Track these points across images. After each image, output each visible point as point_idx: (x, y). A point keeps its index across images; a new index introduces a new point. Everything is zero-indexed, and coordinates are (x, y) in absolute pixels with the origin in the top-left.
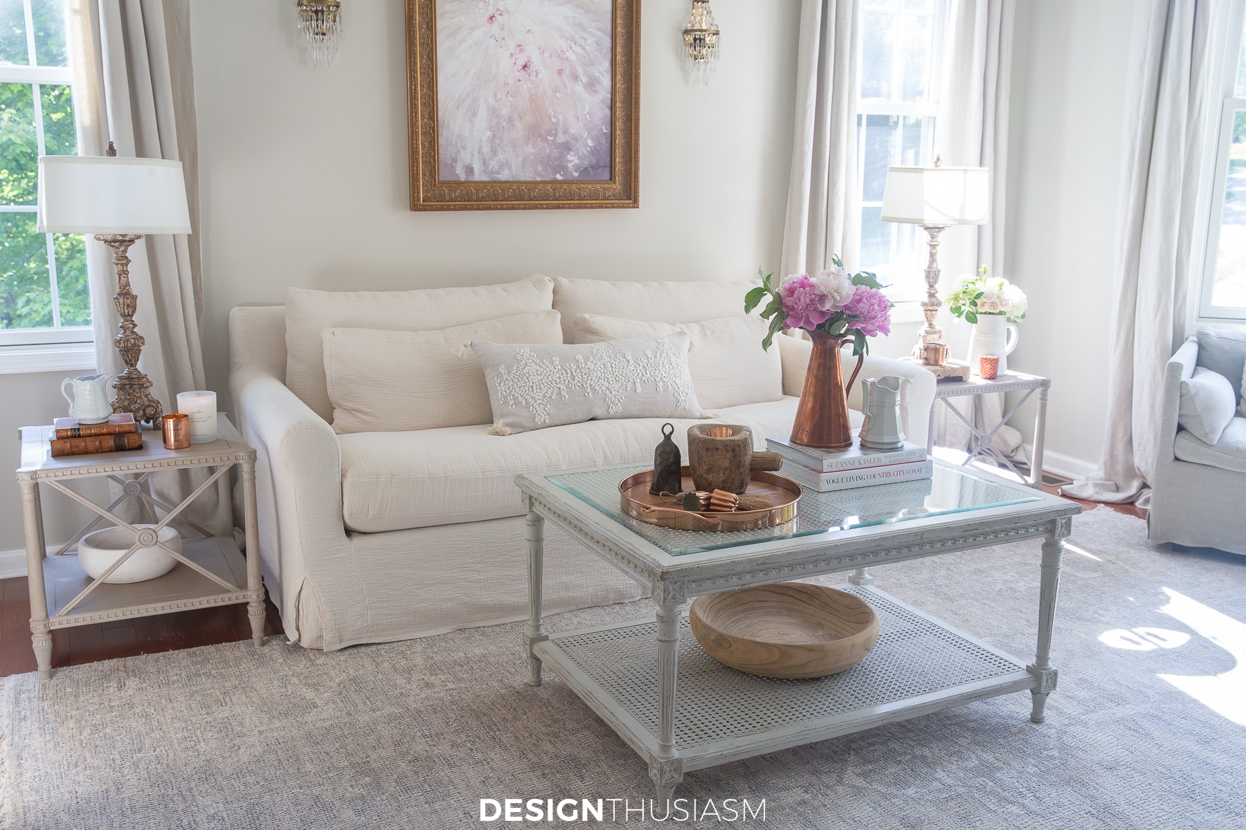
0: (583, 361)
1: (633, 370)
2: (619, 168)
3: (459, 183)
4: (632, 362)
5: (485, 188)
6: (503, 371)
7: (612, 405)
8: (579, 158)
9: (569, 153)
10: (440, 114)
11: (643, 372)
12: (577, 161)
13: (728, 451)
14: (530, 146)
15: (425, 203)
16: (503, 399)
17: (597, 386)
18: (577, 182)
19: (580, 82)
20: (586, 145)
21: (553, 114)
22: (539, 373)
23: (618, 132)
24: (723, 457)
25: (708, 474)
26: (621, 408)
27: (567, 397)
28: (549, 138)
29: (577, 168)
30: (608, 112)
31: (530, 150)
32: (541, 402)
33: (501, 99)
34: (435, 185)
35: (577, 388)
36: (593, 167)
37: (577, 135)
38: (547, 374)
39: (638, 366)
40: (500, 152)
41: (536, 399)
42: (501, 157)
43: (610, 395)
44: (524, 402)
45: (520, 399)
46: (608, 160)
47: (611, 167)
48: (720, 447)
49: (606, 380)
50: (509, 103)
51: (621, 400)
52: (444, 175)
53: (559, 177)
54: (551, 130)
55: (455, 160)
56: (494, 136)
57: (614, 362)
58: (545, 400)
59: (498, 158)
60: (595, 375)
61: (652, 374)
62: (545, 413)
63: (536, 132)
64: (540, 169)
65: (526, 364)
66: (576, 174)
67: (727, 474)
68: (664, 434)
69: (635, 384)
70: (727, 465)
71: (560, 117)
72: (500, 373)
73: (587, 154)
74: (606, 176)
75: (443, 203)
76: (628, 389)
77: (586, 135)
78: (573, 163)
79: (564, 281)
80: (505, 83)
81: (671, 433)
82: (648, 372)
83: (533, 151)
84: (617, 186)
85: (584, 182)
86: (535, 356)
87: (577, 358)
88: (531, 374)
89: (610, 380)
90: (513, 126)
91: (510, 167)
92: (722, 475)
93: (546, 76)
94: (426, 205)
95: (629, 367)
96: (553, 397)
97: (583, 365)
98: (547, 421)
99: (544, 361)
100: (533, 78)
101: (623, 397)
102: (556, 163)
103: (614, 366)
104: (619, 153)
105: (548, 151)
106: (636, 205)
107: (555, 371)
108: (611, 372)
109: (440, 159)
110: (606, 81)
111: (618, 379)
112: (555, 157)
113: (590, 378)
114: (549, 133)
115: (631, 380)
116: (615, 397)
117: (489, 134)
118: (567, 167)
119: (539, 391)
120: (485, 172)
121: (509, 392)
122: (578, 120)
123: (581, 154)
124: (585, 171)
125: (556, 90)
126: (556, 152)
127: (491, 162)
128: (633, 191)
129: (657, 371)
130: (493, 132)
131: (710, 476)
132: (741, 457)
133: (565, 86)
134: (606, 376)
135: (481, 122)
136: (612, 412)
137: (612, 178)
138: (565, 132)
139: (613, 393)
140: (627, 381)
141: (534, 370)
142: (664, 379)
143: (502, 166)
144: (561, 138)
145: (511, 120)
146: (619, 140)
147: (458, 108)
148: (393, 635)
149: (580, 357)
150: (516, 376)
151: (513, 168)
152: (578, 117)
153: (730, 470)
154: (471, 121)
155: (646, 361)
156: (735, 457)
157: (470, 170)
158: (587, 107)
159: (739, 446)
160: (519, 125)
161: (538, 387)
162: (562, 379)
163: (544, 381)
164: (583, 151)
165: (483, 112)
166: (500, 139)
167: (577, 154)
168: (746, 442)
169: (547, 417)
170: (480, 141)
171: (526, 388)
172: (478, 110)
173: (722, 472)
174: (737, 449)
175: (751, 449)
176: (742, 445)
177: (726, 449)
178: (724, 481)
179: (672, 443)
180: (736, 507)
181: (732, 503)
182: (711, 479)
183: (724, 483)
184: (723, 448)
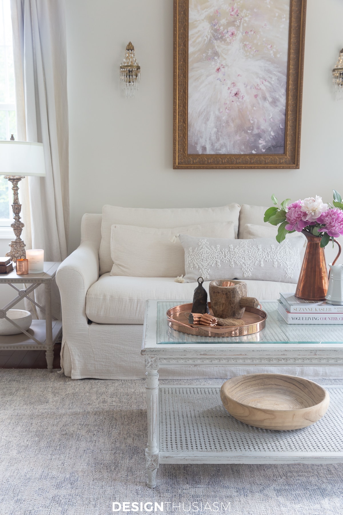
0: (232, 248)
1: (261, 254)
2: (289, 147)
3: (198, 155)
4: (261, 250)
5: (212, 158)
6: (190, 250)
7: (245, 272)
8: (266, 142)
9: (260, 139)
10: (189, 120)
11: (267, 256)
12: (264, 144)
13: (224, 294)
14: (238, 136)
15: (179, 165)
16: (188, 265)
17: (237, 261)
18: (263, 155)
19: (267, 101)
20: (270, 135)
21: (251, 118)
22: (208, 252)
23: (289, 127)
24: (221, 297)
25: (215, 306)
26: (251, 274)
27: (220, 266)
28: (249, 131)
29: (264, 147)
30: (283, 117)
31: (238, 138)
32: (206, 267)
33: (222, 112)
34: (185, 156)
35: (227, 262)
36: (274, 147)
37: (265, 130)
38: (212, 253)
39: (264, 252)
40: (221, 139)
41: (204, 266)
42: (221, 141)
43: (245, 267)
44: (197, 267)
45: (196, 265)
46: (283, 143)
47: (285, 146)
48: (220, 292)
49: (243, 258)
50: (227, 114)
51: (251, 270)
52: (190, 151)
53: (254, 152)
54: (250, 127)
55: (196, 143)
56: (218, 131)
57: (250, 250)
58: (208, 267)
59: (220, 142)
60: (238, 255)
61: (272, 257)
62: (207, 273)
63: (241, 128)
64: (243, 148)
65: (202, 248)
66: (264, 151)
67: (224, 307)
68: (199, 283)
69: (260, 262)
70: (224, 302)
71: (256, 120)
72: (189, 251)
73: (270, 140)
74: (281, 151)
75: (188, 165)
76: (256, 264)
77: (270, 129)
78: (262, 145)
79: (247, 207)
80: (225, 103)
81: (202, 282)
82: (269, 256)
83: (239, 138)
84: (288, 156)
85: (267, 155)
86: (208, 244)
87: (230, 246)
88: (204, 253)
89: (245, 259)
90: (229, 125)
91: (226, 147)
92: (221, 307)
93: (247, 98)
94: (179, 166)
95: (259, 253)
96: (213, 266)
97: (232, 250)
98: (208, 278)
99: (212, 247)
100: (240, 100)
101: (252, 269)
102: (252, 145)
103: (249, 251)
104: (289, 139)
105: (248, 138)
106: (297, 167)
107: (217, 252)
108: (247, 255)
109: (188, 142)
110: (283, 100)
111: (250, 258)
112: (252, 141)
113: (234, 257)
114: (249, 129)
115: (258, 260)
116: (247, 268)
117: (215, 130)
118: (259, 147)
119: (206, 261)
120: (213, 149)
121: (191, 261)
122: (266, 122)
123: (267, 139)
124: (269, 149)
125: (253, 106)
126: (252, 139)
127: (216, 144)
128: (296, 159)
129: (276, 256)
130: (218, 129)
131: (216, 307)
132: (231, 298)
133: (259, 103)
134: (244, 256)
135: (211, 122)
136: (245, 276)
137: (285, 153)
138: (258, 128)
139: (247, 266)
140: (255, 260)
141: (205, 251)
142: (279, 261)
143: (221, 146)
144: (256, 131)
145: (227, 122)
146: (289, 132)
147: (199, 117)
148: (108, 376)
149: (232, 245)
150: (196, 253)
151: (228, 147)
152: (265, 120)
153: (225, 305)
154: (206, 123)
155: (269, 250)
156: (227, 297)
157: (204, 148)
158: (271, 114)
159: (229, 292)
160: (232, 125)
161: (206, 260)
162: (219, 256)
163: (209, 257)
164: (268, 138)
165: (212, 118)
166: (221, 132)
167: (264, 139)
168: (234, 290)
169: (208, 276)
170: (210, 134)
171: (200, 260)
172: (210, 117)
174: (228, 293)
175: (240, 295)
176: (231, 292)
177: (223, 293)
178: (223, 311)
179: (203, 287)
180: (215, 324)
181: (211, 321)
182: (217, 309)
183: (223, 312)
184: (221, 292)
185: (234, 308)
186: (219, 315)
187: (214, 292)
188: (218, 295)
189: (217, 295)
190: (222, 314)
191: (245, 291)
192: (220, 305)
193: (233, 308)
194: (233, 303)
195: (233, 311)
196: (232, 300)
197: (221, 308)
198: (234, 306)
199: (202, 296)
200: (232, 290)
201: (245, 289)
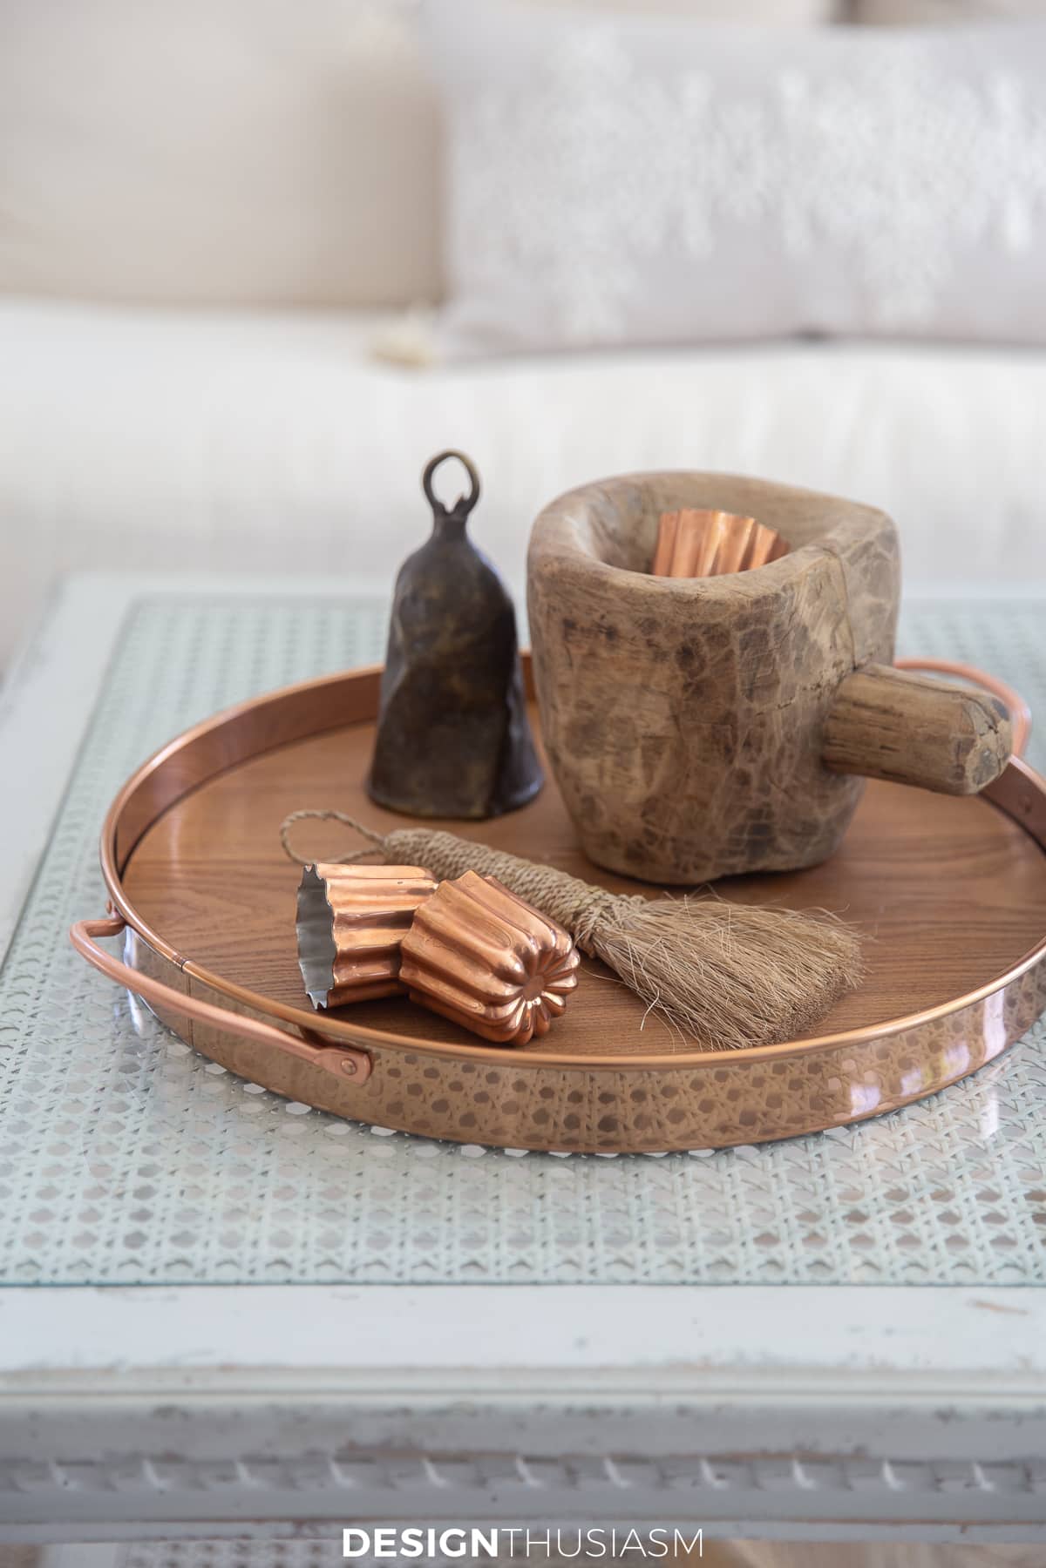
13: (659, 655)
24: (637, 679)
25: (579, 753)
48: (625, 626)
67: (660, 772)
68: (437, 507)
70: (658, 724)
81: (466, 506)
92: (637, 772)
131: (588, 766)
132: (732, 697)
153: (676, 753)
156: (697, 689)
159: (717, 636)
168: (761, 619)
173: (637, 756)
174: (705, 650)
175: (829, 656)
176: (739, 634)
177: (650, 644)
178: (649, 806)
179: (471, 552)
180: (562, 993)
181: (505, 975)
182: (594, 783)
183: (651, 818)
184: (638, 633)
185: (765, 790)
186: (613, 835)
187: (569, 625)
188: (604, 653)
189: (592, 654)
190: (647, 832)
191: (876, 610)
192: (629, 749)
193: (755, 782)
194: (747, 744)
195: (757, 814)
196: (741, 716)
197: (631, 781)
198: (765, 769)
199: (467, 637)
200: (743, 623)
201: (873, 589)
